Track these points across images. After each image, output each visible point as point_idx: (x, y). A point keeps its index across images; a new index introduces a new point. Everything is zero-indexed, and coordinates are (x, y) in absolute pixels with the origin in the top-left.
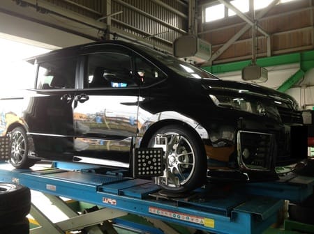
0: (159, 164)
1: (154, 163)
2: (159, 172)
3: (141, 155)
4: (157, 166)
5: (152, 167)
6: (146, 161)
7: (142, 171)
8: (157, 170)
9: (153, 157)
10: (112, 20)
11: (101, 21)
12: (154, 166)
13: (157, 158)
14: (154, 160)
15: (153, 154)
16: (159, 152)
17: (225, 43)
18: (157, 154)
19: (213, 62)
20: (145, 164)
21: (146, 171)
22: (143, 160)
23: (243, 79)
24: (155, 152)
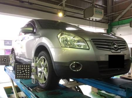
0: (28, 73)
1: (26, 72)
2: (28, 77)
3: (19, 67)
4: (27, 74)
5: (24, 74)
6: (22, 71)
7: (19, 76)
8: (27, 76)
9: (25, 69)
10: (65, 4)
11: (59, 5)
12: (26, 74)
13: (27, 69)
14: (26, 70)
15: (25, 67)
16: (29, 66)
17: (125, 9)
18: (28, 67)
19: (119, 19)
20: (21, 72)
21: (21, 76)
22: (20, 70)
23: (130, 26)
24: (27, 66)
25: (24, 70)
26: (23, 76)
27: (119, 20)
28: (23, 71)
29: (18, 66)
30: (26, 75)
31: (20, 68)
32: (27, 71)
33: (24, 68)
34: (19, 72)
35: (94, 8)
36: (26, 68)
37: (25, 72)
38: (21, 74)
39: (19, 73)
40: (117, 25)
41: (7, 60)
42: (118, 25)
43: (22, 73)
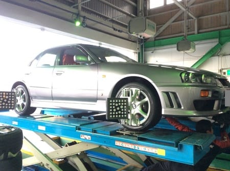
2: (125, 116)
3: (112, 103)
4: (124, 111)
5: (120, 112)
8: (124, 114)
10: (82, 7)
11: (74, 7)
13: (124, 105)
18: (124, 102)
19: (155, 38)
20: (115, 110)
21: (115, 115)
22: (114, 107)
23: (178, 50)
24: (122, 101)
25: (119, 106)
26: (118, 114)
27: (155, 40)
28: (118, 109)
29: (111, 101)
30: (122, 113)
31: (114, 104)
32: (123, 108)
33: (120, 104)
34: (112, 109)
35: (147, 20)
36: (122, 104)
37: (120, 110)
38: (115, 112)
39: (113, 112)
40: (152, 47)
41: (11, 100)
42: (154, 46)
43: (117, 111)
